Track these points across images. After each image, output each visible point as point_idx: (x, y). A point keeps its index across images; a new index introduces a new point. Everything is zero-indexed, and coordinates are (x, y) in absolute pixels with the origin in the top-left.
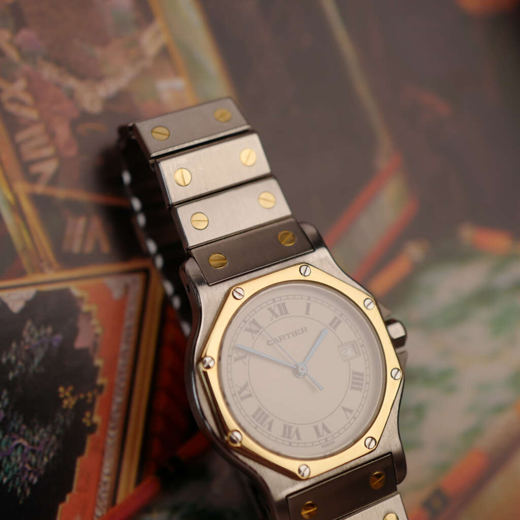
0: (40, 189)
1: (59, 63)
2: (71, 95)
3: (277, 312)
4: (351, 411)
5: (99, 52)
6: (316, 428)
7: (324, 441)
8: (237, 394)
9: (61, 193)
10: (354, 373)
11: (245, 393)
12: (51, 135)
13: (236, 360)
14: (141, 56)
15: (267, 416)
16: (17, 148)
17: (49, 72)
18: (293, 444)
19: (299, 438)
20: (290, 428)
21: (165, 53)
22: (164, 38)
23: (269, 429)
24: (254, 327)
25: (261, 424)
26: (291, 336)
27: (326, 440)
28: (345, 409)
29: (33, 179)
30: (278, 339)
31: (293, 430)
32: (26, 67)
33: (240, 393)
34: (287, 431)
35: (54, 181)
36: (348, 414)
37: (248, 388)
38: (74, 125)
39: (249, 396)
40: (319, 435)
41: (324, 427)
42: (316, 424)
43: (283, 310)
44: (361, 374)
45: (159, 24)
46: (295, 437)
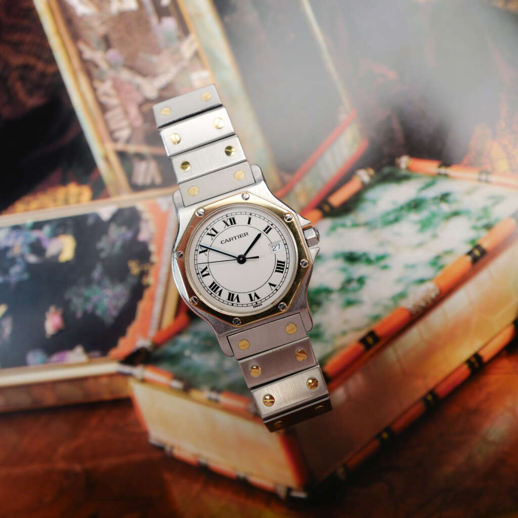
0: (120, 146)
1: (131, 68)
2: (138, 88)
3: (229, 222)
4: (274, 286)
5: (155, 59)
6: (250, 295)
7: (255, 304)
8: (200, 273)
9: (132, 149)
10: (278, 262)
11: (205, 273)
12: (126, 113)
13: (200, 252)
14: (181, 59)
15: (218, 287)
16: (106, 123)
17: (125, 75)
18: (234, 305)
19: (238, 301)
20: (233, 295)
21: (197, 55)
22: (196, 46)
23: (220, 295)
24: (213, 233)
25: (215, 291)
26: (237, 238)
27: (256, 303)
28: (271, 284)
29: (115, 140)
30: (229, 240)
31: (235, 296)
32: (111, 73)
33: (202, 272)
34: (231, 297)
35: (128, 141)
36: (273, 287)
37: (207, 270)
38: (140, 106)
39: (208, 274)
40: (252, 300)
41: (256, 295)
42: (250, 293)
43: (233, 221)
44: (284, 263)
45: (192, 37)
46: (236, 300)
